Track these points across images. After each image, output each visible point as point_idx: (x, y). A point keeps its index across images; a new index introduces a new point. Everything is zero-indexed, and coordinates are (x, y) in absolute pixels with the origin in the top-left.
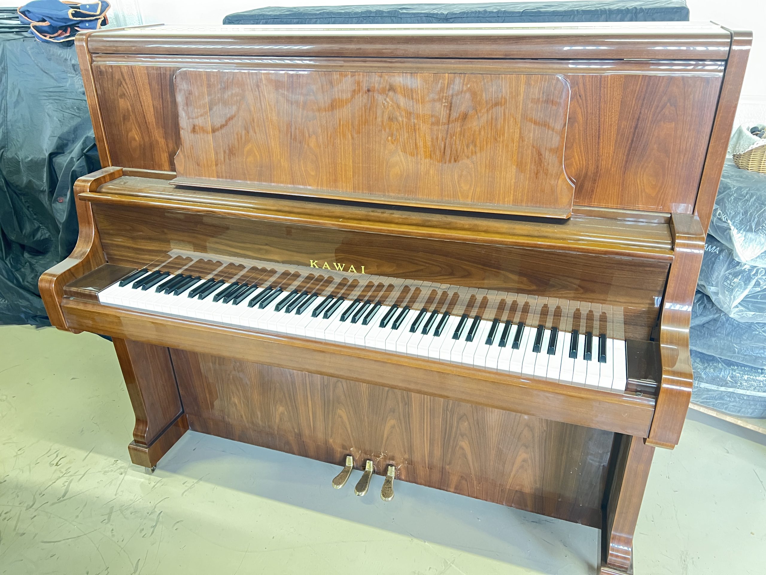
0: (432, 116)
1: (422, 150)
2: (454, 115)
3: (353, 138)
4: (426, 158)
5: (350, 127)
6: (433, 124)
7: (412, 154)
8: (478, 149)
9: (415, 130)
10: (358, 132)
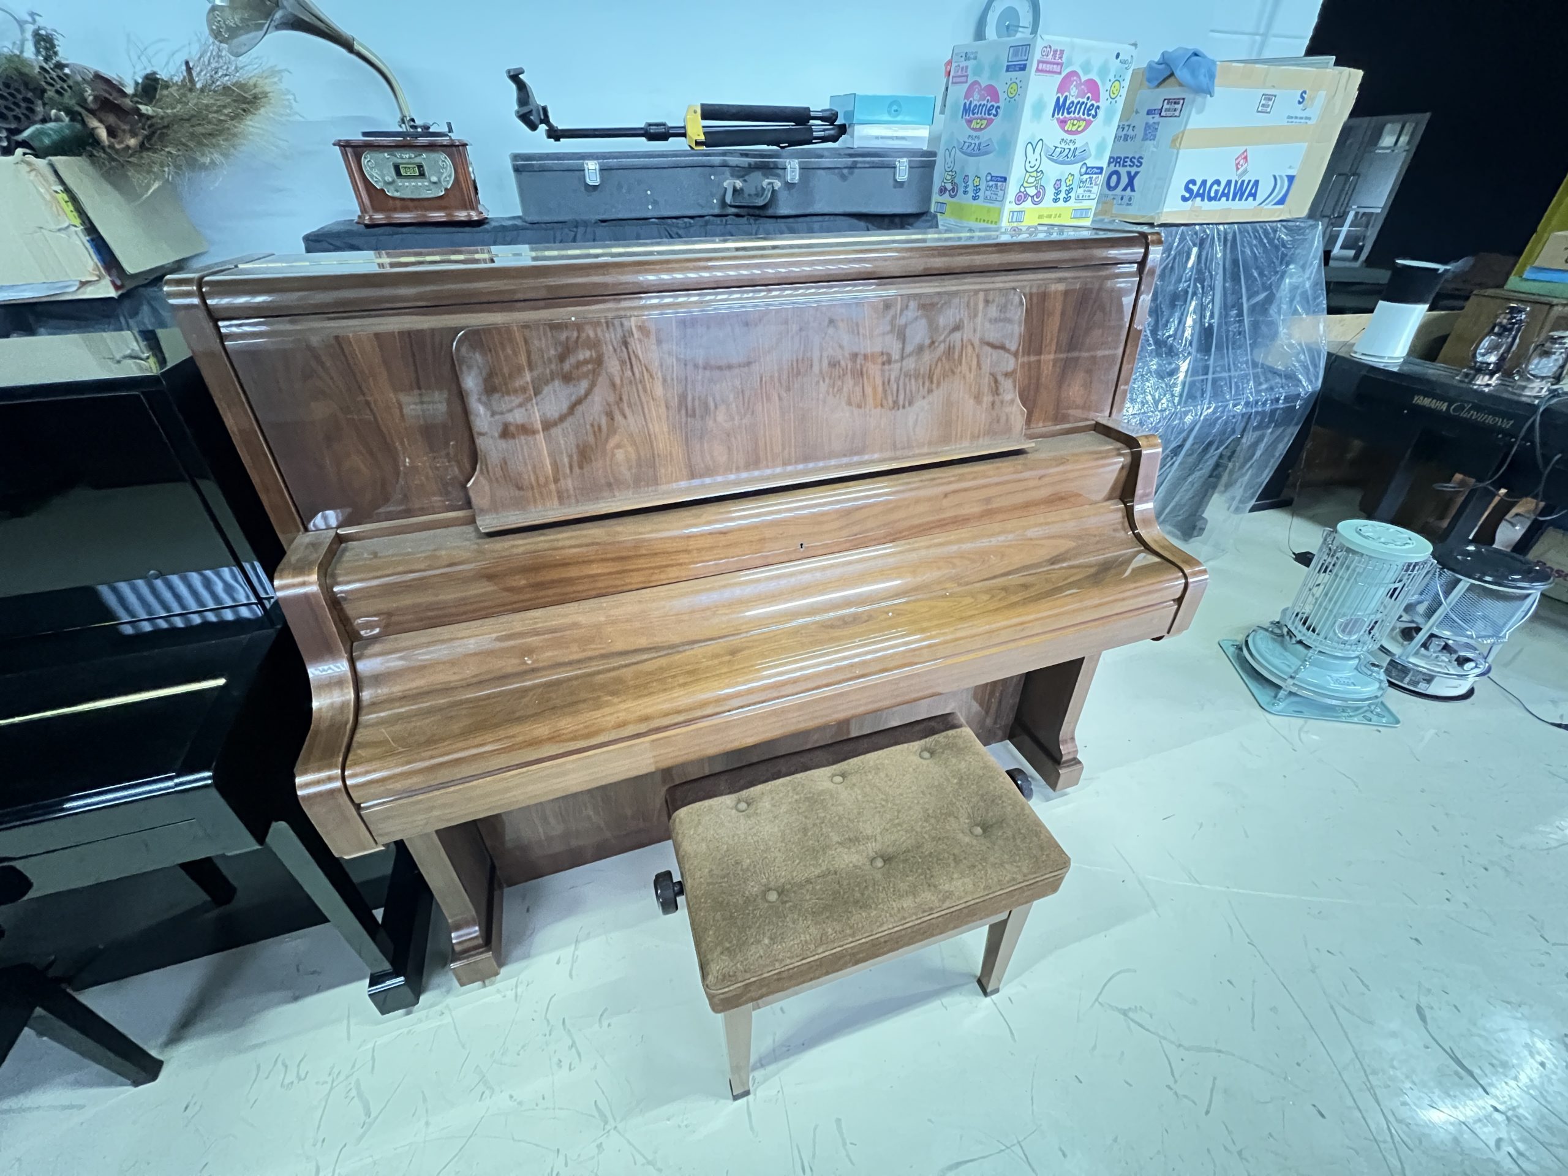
0: (882, 354)
1: (870, 400)
2: (909, 348)
3: (780, 399)
4: (876, 407)
5: (777, 384)
6: (883, 364)
7: (859, 406)
8: (934, 386)
9: (862, 373)
10: (788, 389)
